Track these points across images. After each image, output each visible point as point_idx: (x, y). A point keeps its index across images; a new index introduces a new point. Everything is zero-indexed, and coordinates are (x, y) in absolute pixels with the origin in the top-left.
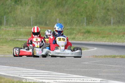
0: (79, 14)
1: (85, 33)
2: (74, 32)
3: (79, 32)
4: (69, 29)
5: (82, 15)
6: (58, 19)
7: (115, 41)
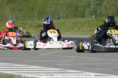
0: (30, 10)
1: (37, 27)
2: (27, 26)
3: (31, 27)
4: (21, 23)
5: (32, 10)
6: (10, 14)
7: (65, 34)
